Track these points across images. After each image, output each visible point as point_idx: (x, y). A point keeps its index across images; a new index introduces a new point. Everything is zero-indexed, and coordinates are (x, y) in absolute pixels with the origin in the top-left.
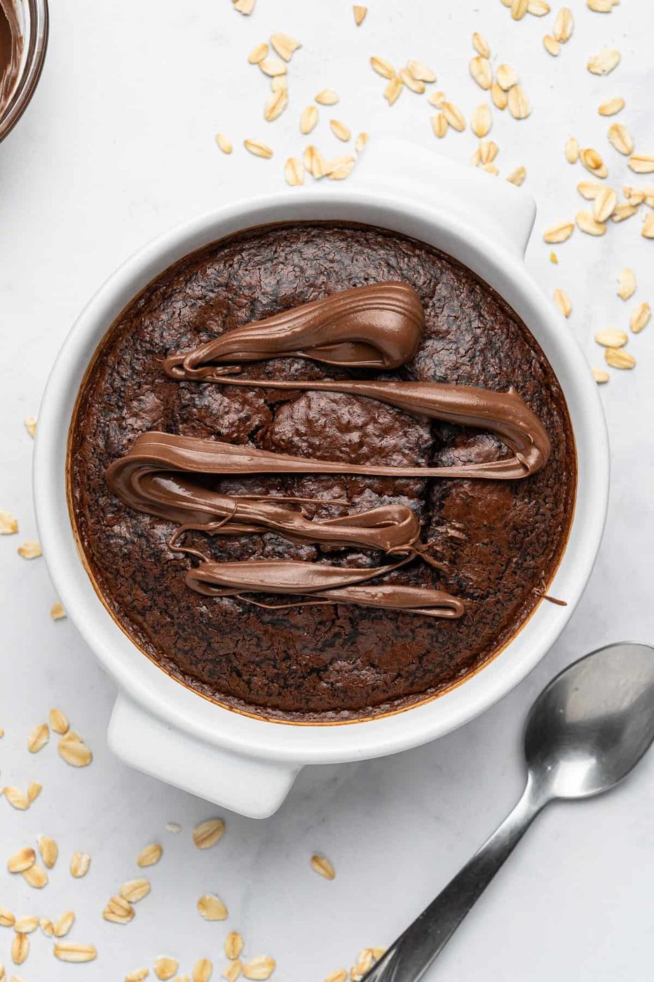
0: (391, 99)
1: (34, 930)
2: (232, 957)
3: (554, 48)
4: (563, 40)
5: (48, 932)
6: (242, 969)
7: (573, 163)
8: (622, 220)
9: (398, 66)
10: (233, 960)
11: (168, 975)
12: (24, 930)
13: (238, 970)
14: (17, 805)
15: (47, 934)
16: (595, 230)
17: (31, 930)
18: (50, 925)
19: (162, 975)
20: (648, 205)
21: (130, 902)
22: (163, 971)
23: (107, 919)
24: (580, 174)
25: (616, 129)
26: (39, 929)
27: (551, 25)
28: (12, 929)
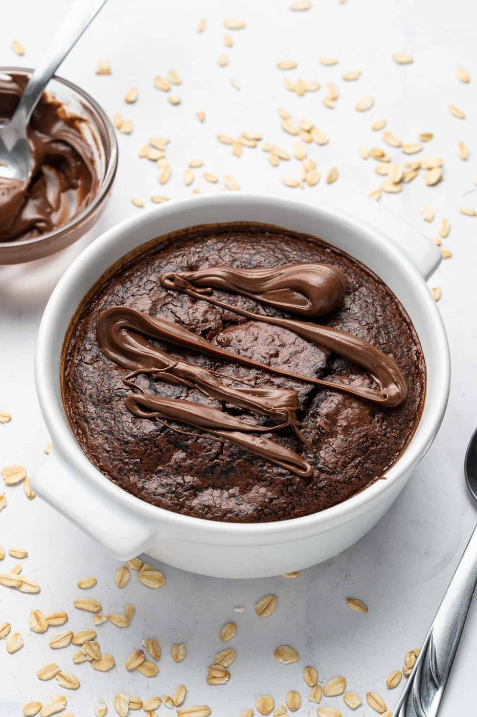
0: (237, 155)
1: (159, 706)
2: (312, 685)
3: (331, 104)
4: (335, 99)
5: (169, 705)
6: (323, 691)
7: (366, 159)
8: (411, 180)
9: (235, 136)
10: (313, 686)
11: (269, 709)
12: (151, 708)
13: (320, 692)
14: (119, 624)
15: (169, 706)
16: (395, 189)
17: (157, 707)
18: (169, 699)
19: (265, 712)
20: (424, 169)
21: (225, 667)
22: (264, 707)
23: (210, 684)
24: (373, 164)
25: (386, 134)
26: (162, 704)
27: (324, 93)
28: (142, 710)
